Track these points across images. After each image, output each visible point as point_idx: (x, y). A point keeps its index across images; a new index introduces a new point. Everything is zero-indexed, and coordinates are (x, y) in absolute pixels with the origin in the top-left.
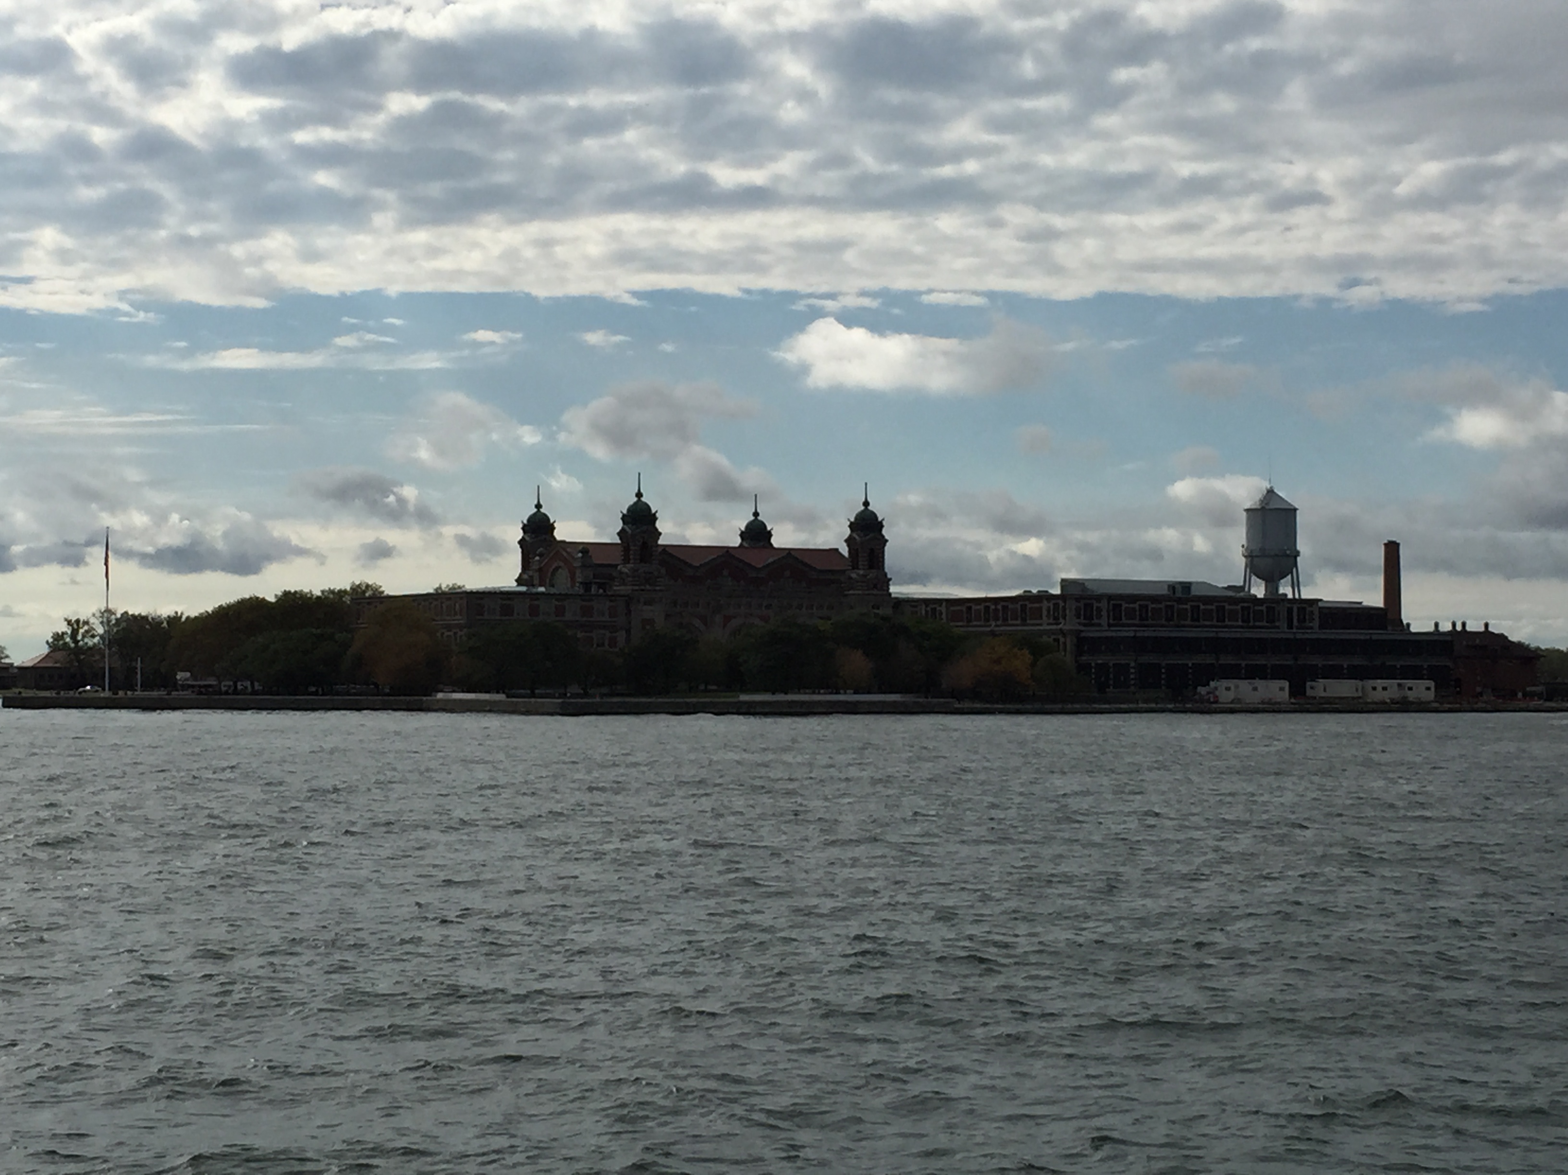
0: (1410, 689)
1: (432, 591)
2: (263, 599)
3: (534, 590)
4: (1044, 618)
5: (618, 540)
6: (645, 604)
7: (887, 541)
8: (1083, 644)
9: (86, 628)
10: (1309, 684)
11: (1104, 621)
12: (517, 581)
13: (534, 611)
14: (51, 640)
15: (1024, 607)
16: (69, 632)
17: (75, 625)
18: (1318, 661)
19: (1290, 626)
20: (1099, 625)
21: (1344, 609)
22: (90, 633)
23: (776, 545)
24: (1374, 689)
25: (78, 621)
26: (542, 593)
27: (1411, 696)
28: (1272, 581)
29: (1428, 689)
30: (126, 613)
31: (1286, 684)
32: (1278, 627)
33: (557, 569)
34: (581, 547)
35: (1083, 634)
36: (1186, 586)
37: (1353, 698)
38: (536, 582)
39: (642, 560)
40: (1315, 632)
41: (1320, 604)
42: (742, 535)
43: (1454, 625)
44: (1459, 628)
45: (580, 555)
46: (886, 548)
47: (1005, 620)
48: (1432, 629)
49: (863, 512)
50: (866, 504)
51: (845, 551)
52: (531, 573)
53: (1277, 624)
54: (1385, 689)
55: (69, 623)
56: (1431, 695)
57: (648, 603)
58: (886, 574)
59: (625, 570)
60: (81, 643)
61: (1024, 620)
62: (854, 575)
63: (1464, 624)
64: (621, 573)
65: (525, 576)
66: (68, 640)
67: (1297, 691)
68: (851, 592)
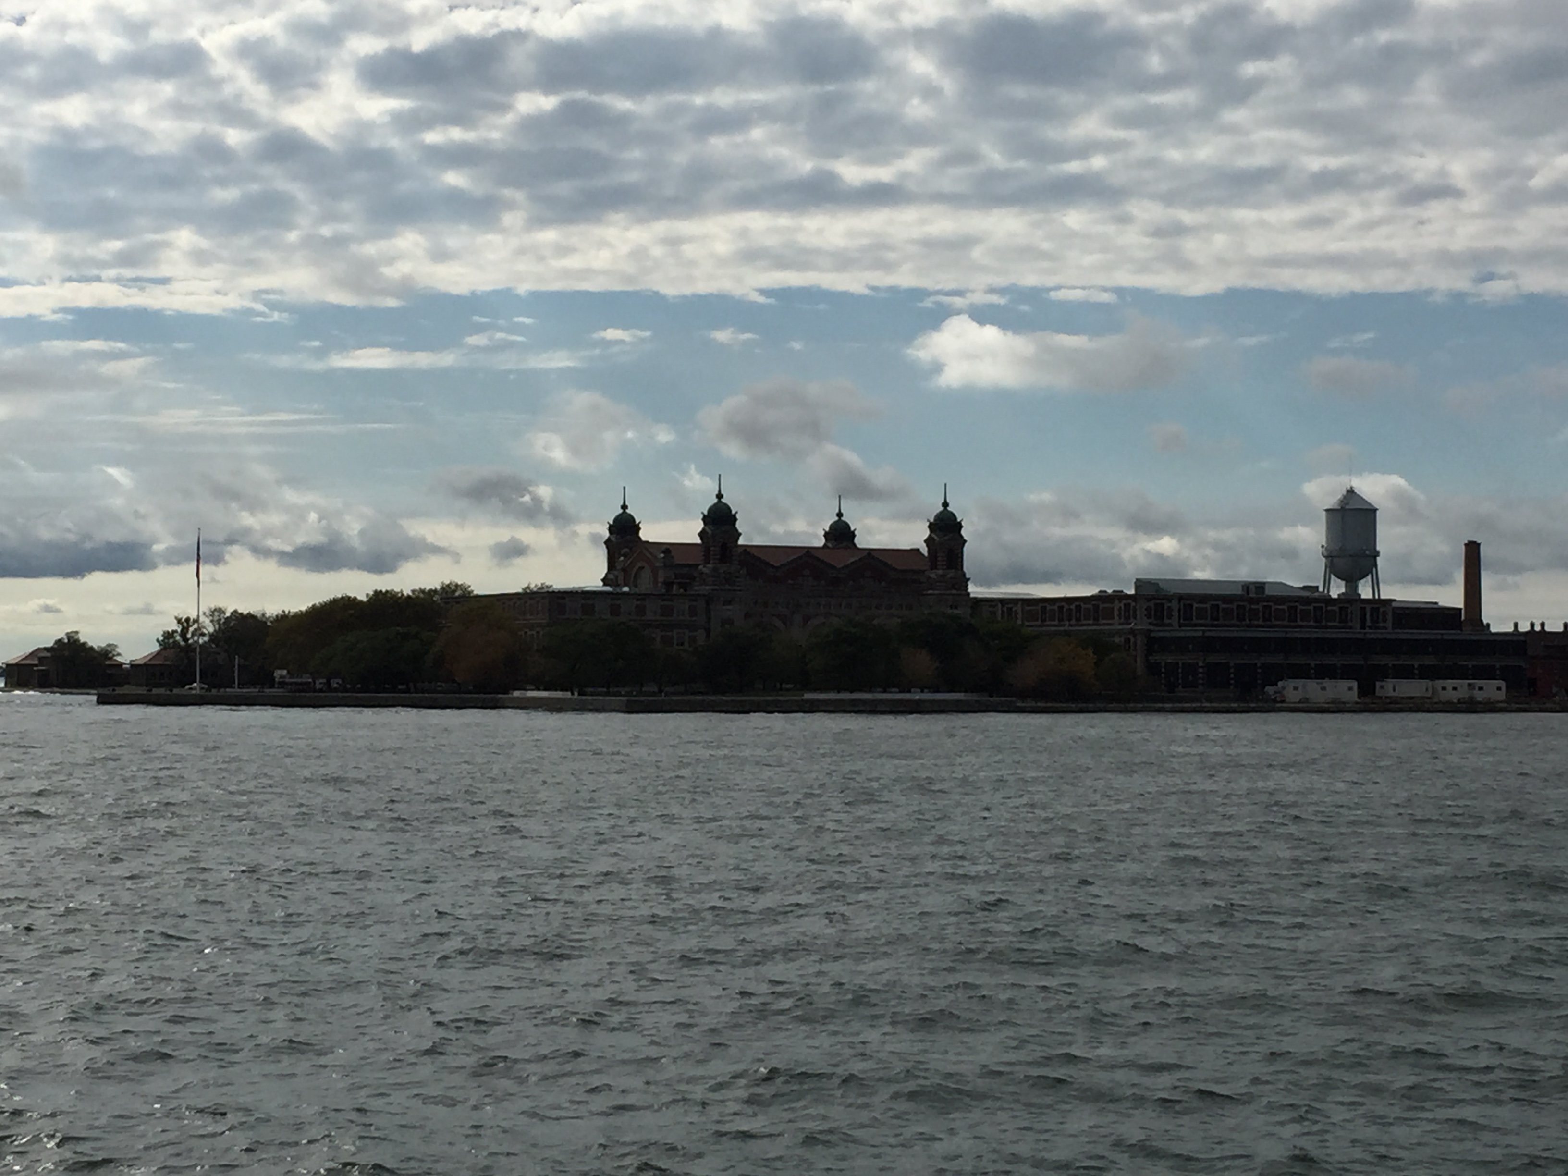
0: (1481, 689)
1: (520, 591)
2: (355, 598)
3: (618, 590)
4: (1116, 618)
5: (699, 541)
6: (724, 603)
7: (965, 541)
8: (1153, 644)
9: (196, 626)
10: (1378, 684)
11: (1175, 622)
12: (603, 580)
13: (615, 610)
14: (161, 638)
15: (1096, 607)
16: (179, 630)
17: (185, 623)
18: (1388, 661)
19: (1363, 627)
20: (1170, 625)
21: (1418, 609)
22: (199, 632)
23: (859, 546)
24: (1444, 689)
25: (188, 620)
26: (625, 593)
27: (1479, 696)
28: (1352, 581)
29: (1499, 689)
30: (236, 611)
31: (1354, 684)
32: (1351, 628)
33: (642, 568)
34: (664, 548)
35: (1152, 635)
36: (1260, 587)
37: (1422, 698)
38: (621, 581)
39: (722, 560)
40: (1388, 631)
41: (1394, 604)
42: (826, 535)
43: (1532, 625)
44: (1538, 628)
45: (663, 555)
46: (965, 549)
47: (1078, 620)
48: (1511, 629)
49: (941, 512)
50: (945, 504)
51: (924, 550)
52: (616, 573)
53: (1350, 624)
54: (1455, 689)
55: (179, 621)
56: (1502, 695)
57: (727, 602)
58: (964, 574)
59: (705, 570)
60: (190, 641)
61: (1096, 619)
62: (933, 576)
63: (1543, 625)
64: (701, 573)
65: (611, 576)
66: (178, 638)
67: (1366, 689)
68: (930, 592)
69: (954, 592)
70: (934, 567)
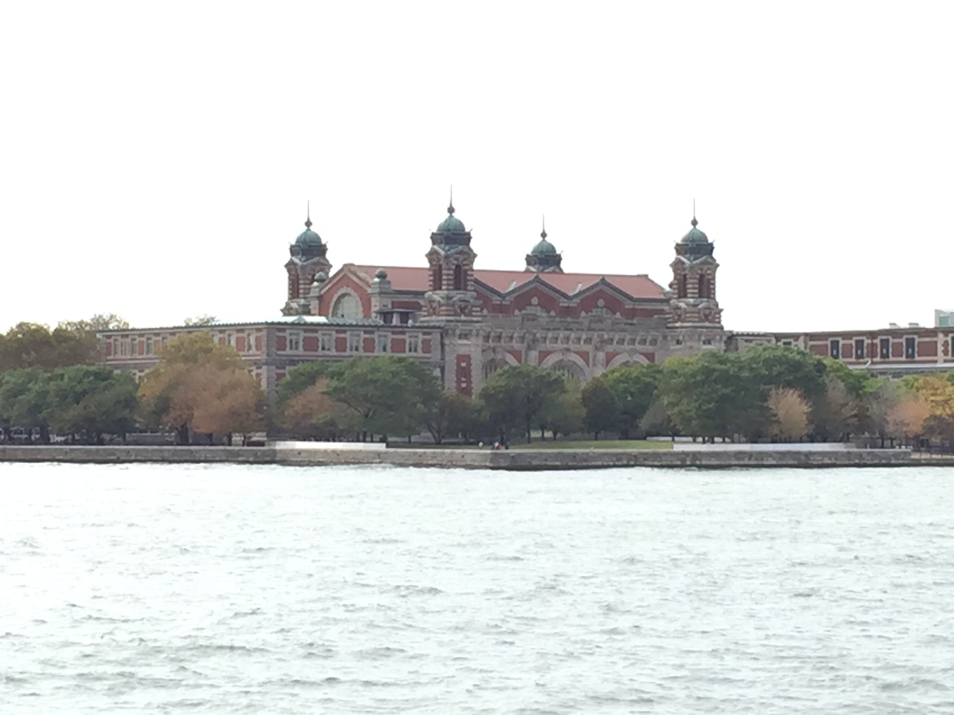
3: (307, 321)
5: (427, 265)
6: (460, 337)
7: (718, 265)
12: (282, 310)
23: (566, 271)
26: (317, 324)
33: (343, 296)
34: (377, 271)
38: (315, 311)
39: (457, 287)
45: (377, 280)
47: (884, 356)
49: (691, 233)
50: (695, 223)
57: (464, 336)
58: (717, 304)
59: (436, 298)
61: (911, 355)
62: (681, 305)
64: (431, 301)
68: (678, 324)
69: (707, 324)
70: (682, 294)
